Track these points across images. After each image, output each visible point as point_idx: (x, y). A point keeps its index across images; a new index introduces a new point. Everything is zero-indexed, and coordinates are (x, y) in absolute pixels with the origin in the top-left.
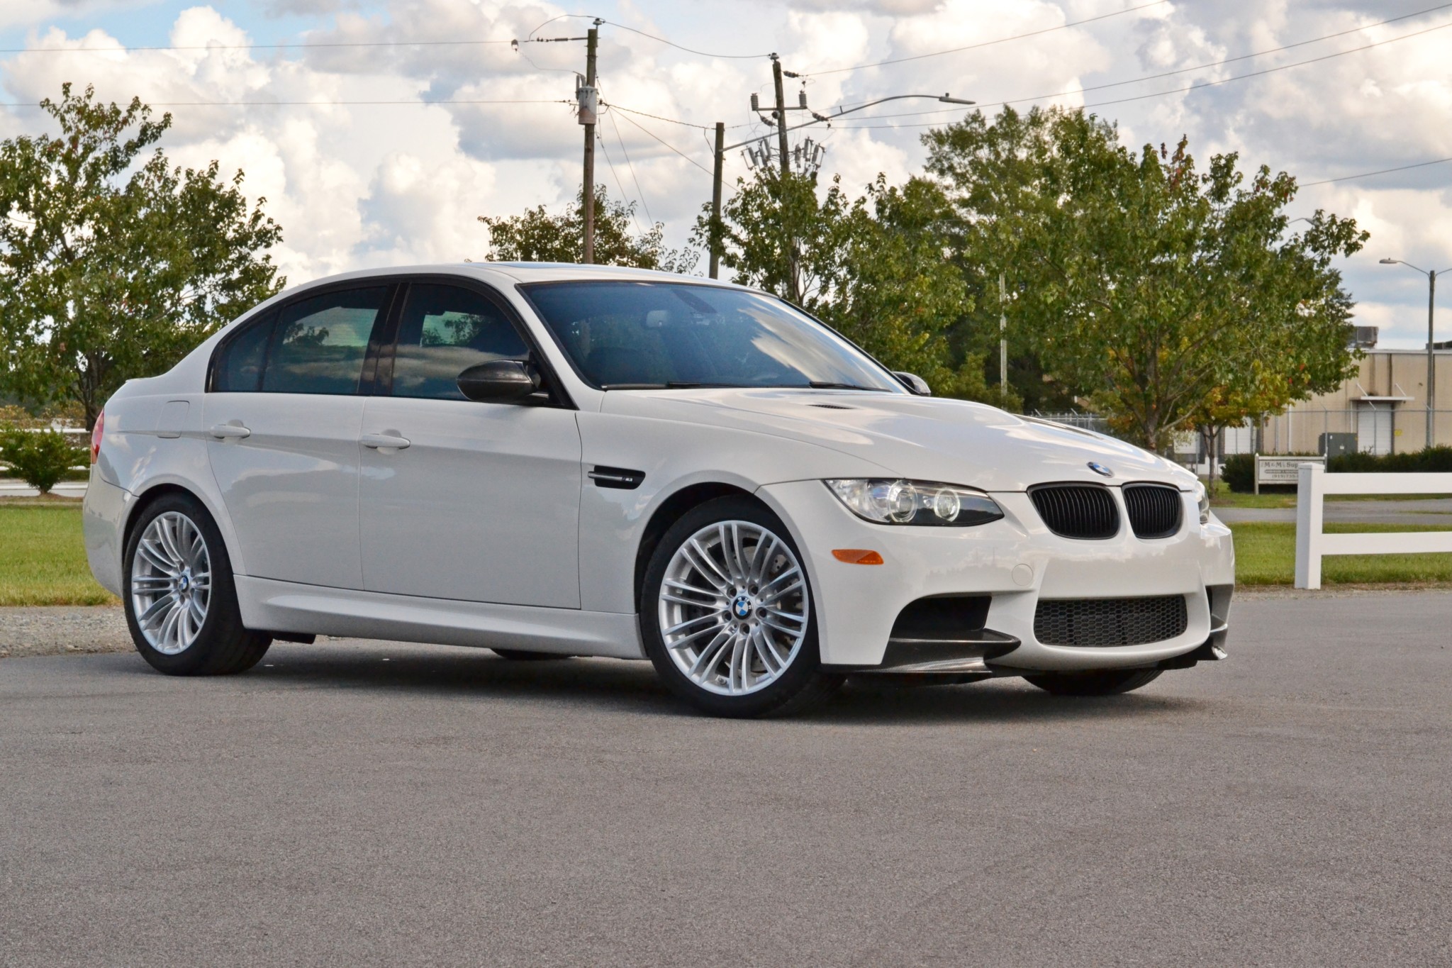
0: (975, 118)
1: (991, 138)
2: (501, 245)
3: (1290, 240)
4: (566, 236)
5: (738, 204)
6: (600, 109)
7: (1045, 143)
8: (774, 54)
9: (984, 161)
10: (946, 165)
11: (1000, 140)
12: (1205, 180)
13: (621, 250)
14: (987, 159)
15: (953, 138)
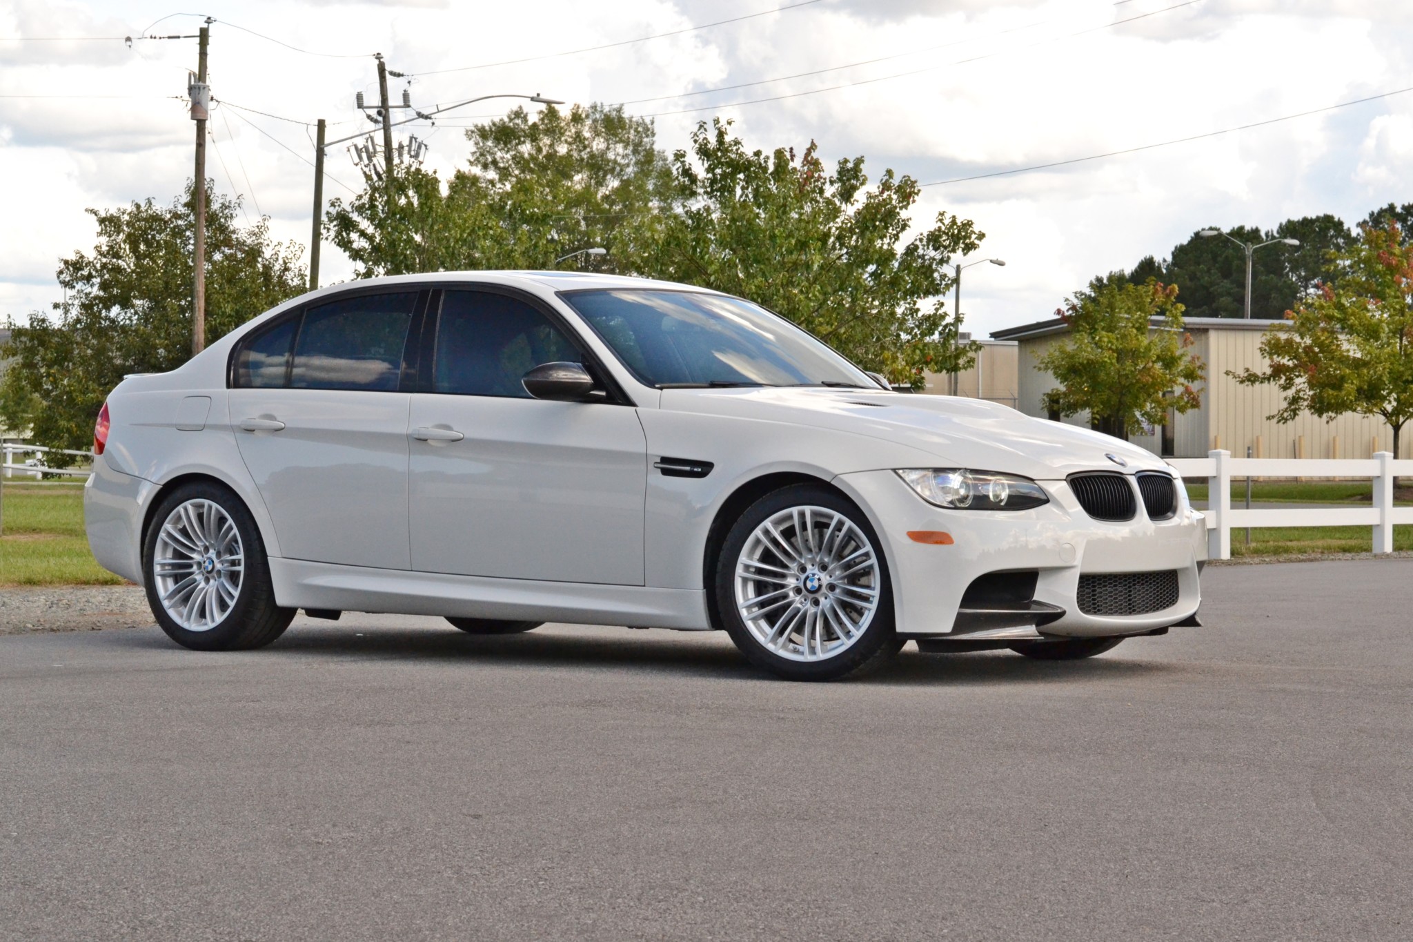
0: (518, 114)
1: (533, 134)
2: (110, 236)
3: (916, 240)
4: (175, 227)
5: (366, 199)
6: (212, 105)
7: (585, 139)
8: (378, 54)
9: (526, 155)
10: (490, 159)
11: (541, 136)
12: (832, 183)
13: (228, 242)
14: (529, 154)
15: (496, 133)
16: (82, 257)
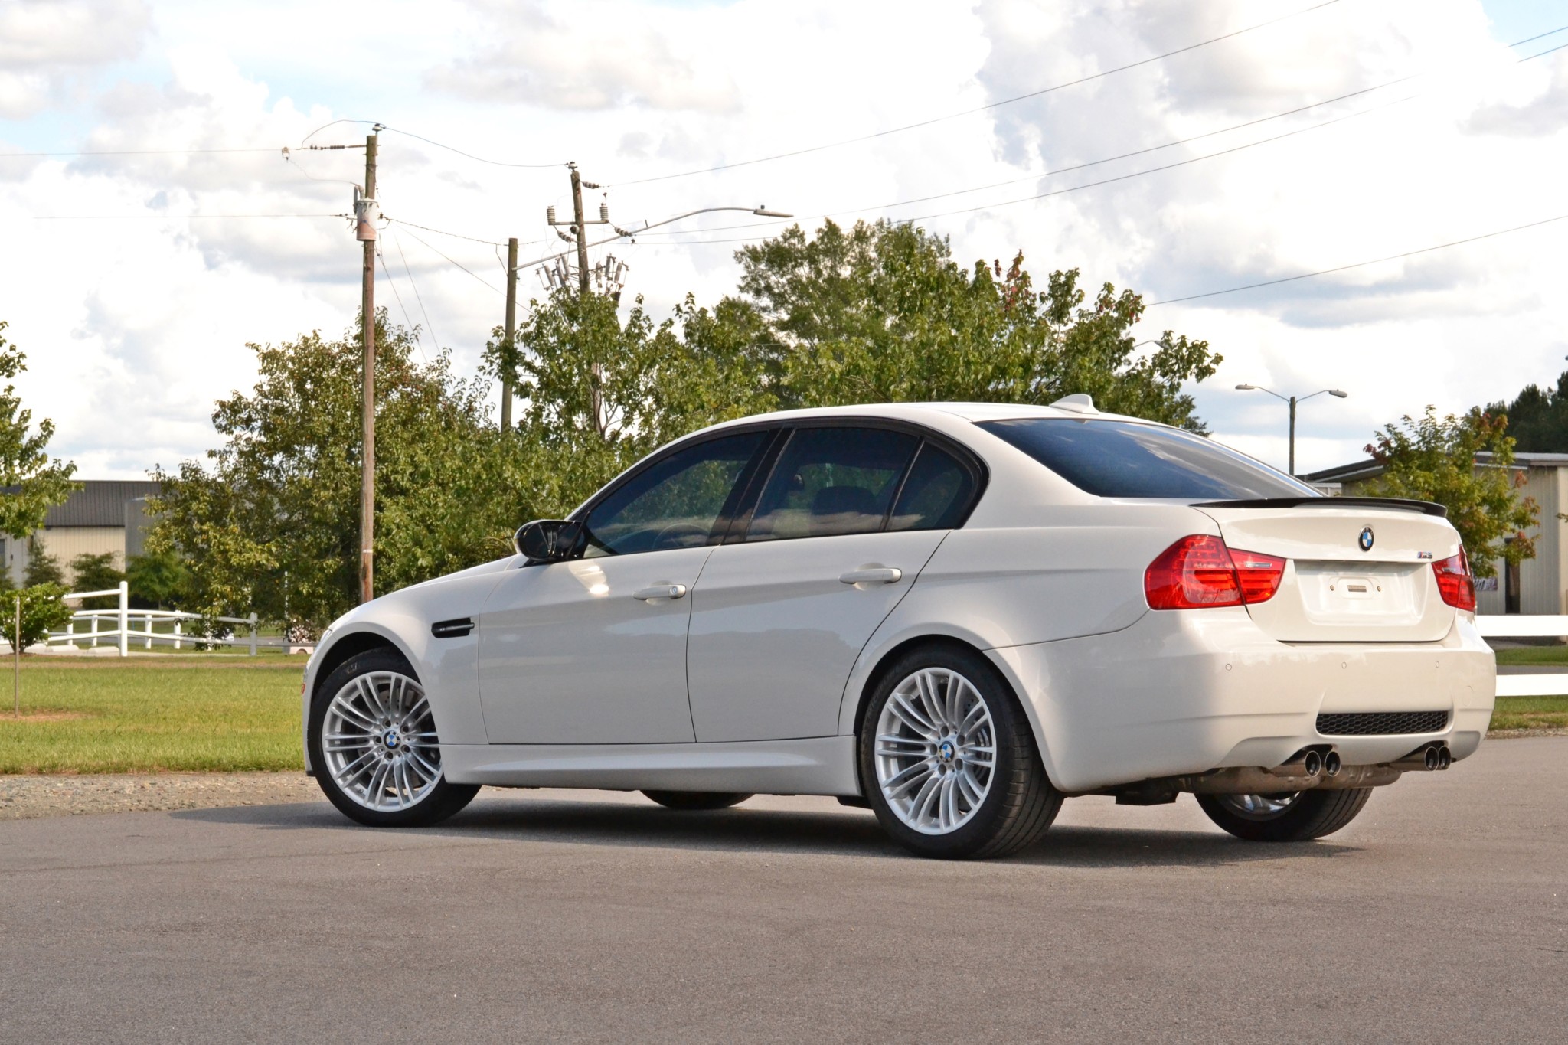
0: (794, 233)
1: (812, 255)
2: (272, 375)
3: (1137, 364)
4: (343, 363)
5: (532, 328)
6: (380, 223)
7: (870, 260)
8: (572, 163)
9: (804, 280)
10: (763, 284)
11: (821, 257)
12: (1043, 299)
13: (404, 380)
14: (808, 278)
15: (769, 255)
16: (240, 398)
